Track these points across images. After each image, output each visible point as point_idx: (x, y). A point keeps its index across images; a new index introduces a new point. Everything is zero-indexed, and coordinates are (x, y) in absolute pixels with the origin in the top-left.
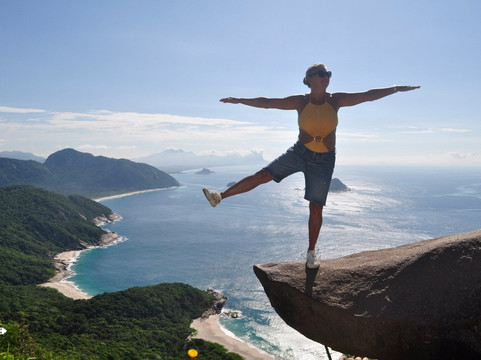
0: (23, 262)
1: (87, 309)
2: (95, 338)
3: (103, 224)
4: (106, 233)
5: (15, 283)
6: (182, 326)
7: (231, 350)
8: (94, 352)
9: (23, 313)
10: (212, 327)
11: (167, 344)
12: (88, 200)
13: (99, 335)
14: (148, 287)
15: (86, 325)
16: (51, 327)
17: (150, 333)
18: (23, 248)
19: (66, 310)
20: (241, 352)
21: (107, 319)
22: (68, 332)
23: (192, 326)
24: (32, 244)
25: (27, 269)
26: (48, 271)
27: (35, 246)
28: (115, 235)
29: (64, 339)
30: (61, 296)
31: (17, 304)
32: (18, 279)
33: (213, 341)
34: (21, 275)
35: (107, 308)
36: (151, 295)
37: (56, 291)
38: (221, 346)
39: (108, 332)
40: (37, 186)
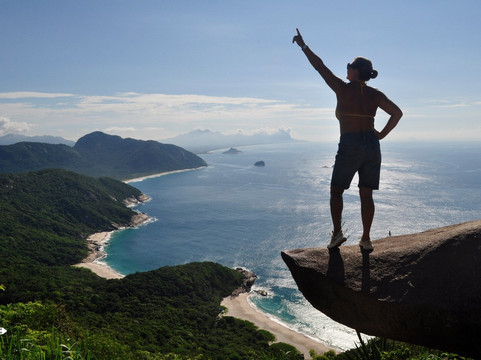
0: (57, 243)
1: (121, 288)
2: (128, 316)
3: (133, 205)
4: (136, 214)
5: (50, 264)
6: (213, 304)
7: (261, 328)
8: (128, 330)
9: (58, 293)
10: (242, 305)
11: (198, 322)
12: (117, 182)
13: (132, 313)
14: (178, 266)
15: (119, 303)
16: (86, 306)
17: (181, 311)
18: (56, 230)
19: (101, 289)
20: (272, 329)
21: (139, 298)
22: (102, 311)
23: (222, 304)
24: (65, 226)
25: (61, 250)
26: (82, 252)
27: (69, 228)
28: (145, 216)
29: (98, 317)
30: (94, 276)
31: (53, 284)
32: (53, 260)
33: (244, 319)
34: (55, 256)
35: (139, 287)
36: (182, 274)
37: (89, 271)
38: (252, 324)
39: (141, 310)
40: (68, 169)
